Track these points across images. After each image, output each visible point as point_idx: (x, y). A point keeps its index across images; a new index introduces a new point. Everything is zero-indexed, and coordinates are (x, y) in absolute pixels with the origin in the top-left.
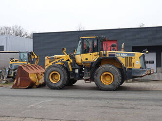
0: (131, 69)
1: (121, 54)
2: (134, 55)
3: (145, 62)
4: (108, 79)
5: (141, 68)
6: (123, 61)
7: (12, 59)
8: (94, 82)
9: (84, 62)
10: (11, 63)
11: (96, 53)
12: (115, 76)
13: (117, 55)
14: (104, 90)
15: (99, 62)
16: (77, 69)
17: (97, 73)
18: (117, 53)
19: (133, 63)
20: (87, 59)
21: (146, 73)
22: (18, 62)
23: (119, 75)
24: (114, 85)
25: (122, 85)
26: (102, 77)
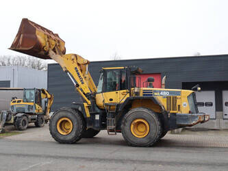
0: (175, 114)
1: (160, 92)
2: (179, 93)
3: (197, 105)
4: (141, 129)
5: (190, 112)
6: (163, 103)
7: (14, 98)
8: (121, 134)
9: (107, 105)
10: (12, 104)
11: (125, 91)
12: (152, 125)
13: (155, 94)
14: (136, 146)
15: (129, 104)
16: (97, 114)
17: (126, 121)
18: (155, 91)
19: (179, 106)
20: (111, 100)
21: (197, 120)
22: (22, 103)
23: (158, 123)
24: (150, 138)
25: (164, 138)
26: (132, 126)
